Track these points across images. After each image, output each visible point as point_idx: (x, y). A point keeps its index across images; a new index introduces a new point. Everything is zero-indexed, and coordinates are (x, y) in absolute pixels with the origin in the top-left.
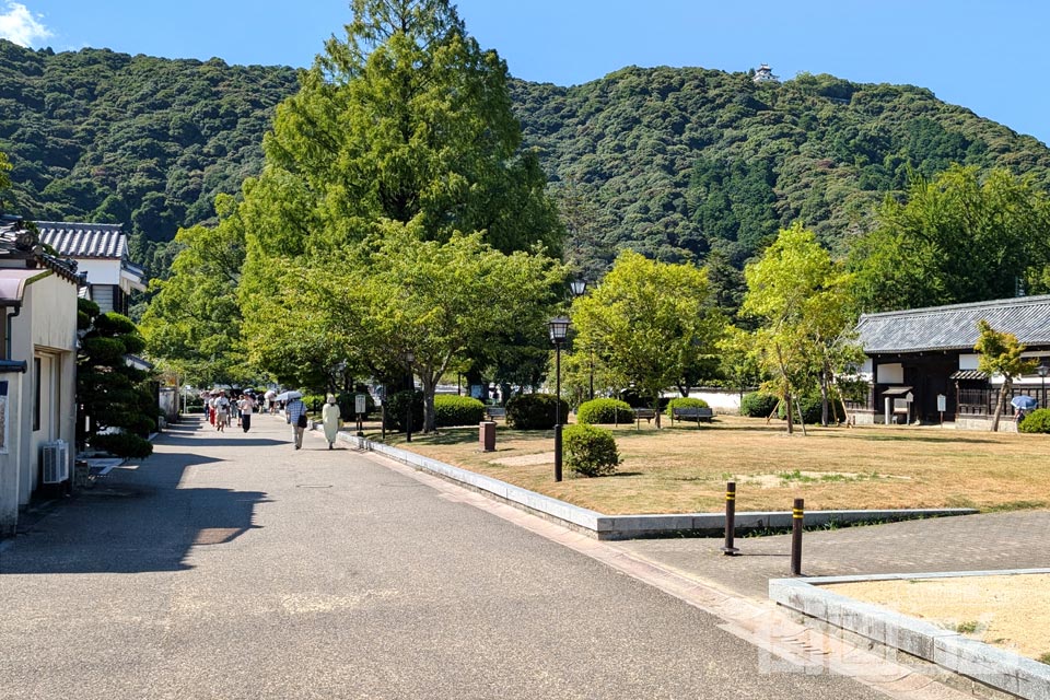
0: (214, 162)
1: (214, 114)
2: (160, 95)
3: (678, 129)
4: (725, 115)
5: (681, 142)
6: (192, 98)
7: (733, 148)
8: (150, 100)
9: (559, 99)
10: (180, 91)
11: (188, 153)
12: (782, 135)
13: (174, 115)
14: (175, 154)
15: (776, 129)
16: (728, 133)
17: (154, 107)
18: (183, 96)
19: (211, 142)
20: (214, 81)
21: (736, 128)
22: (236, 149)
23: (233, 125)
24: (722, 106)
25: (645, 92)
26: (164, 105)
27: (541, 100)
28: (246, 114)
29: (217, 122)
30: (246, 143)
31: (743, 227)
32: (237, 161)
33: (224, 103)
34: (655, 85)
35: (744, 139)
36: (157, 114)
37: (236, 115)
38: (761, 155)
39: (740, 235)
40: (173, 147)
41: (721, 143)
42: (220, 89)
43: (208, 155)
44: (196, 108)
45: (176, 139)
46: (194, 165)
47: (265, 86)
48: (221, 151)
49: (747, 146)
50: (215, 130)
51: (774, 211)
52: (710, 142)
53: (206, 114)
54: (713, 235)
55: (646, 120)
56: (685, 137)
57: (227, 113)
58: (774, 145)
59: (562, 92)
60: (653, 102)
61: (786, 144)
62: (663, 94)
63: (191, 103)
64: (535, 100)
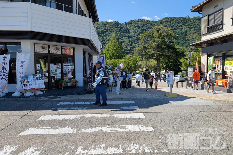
0: (105, 36)
1: (105, 29)
2: (98, 27)
3: (172, 27)
4: (180, 25)
5: (172, 29)
6: (102, 27)
7: (181, 30)
8: (97, 28)
9: (155, 23)
10: (101, 26)
11: (102, 35)
12: (189, 27)
13: (100, 30)
14: (100, 36)
15: (188, 26)
16: (180, 27)
17: (98, 29)
18: (101, 27)
19: (105, 34)
20: (105, 25)
21: (181, 27)
22: (108, 34)
23: (108, 31)
24: (180, 23)
25: (168, 21)
26: (99, 29)
27: (152, 23)
28: (109, 29)
29: (106, 31)
30: (109, 33)
31: (180, 43)
32: (108, 36)
33: (107, 28)
34: (169, 20)
35: (183, 28)
36: (98, 30)
37: (108, 29)
38: (185, 31)
39: (180, 44)
40: (100, 34)
41: (179, 29)
42: (106, 26)
43: (105, 35)
44: (103, 29)
45: (101, 33)
46: (103, 37)
47: (112, 25)
48: (106, 35)
49: (183, 29)
50: (105, 32)
51: (185, 40)
52: (177, 29)
53: (104, 30)
54: (176, 44)
55: (167, 26)
56: (173, 28)
57: (107, 29)
58: (187, 29)
59: (155, 22)
60: (169, 23)
61: (189, 29)
62: (170, 22)
63: (102, 28)
64: (151, 23)
